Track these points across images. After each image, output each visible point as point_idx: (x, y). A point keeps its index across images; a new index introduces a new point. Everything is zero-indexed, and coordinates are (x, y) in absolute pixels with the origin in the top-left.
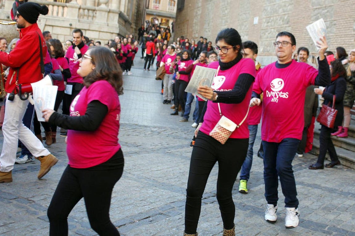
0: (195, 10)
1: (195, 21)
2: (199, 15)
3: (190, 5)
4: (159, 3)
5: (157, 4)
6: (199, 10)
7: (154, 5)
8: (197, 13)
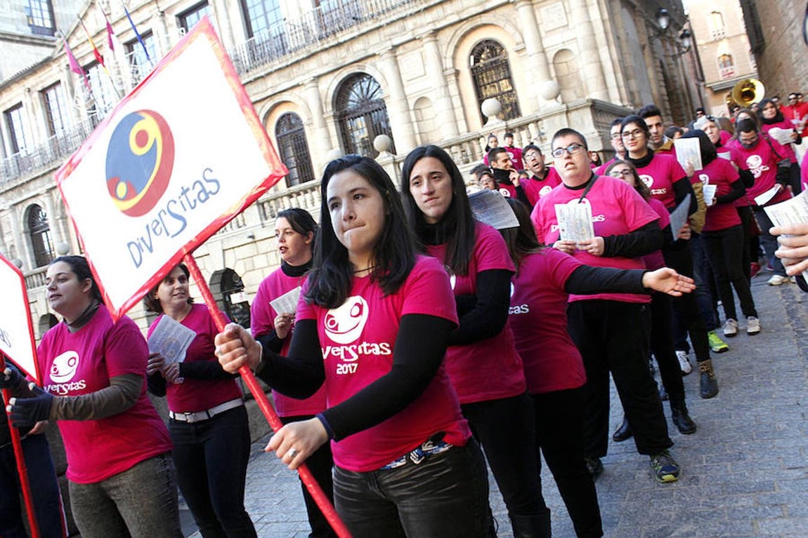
0: (787, 33)
1: (794, 55)
2: (797, 38)
3: (773, 29)
4: (732, 64)
5: (729, 68)
6: (794, 28)
7: (723, 72)
8: (792, 36)
